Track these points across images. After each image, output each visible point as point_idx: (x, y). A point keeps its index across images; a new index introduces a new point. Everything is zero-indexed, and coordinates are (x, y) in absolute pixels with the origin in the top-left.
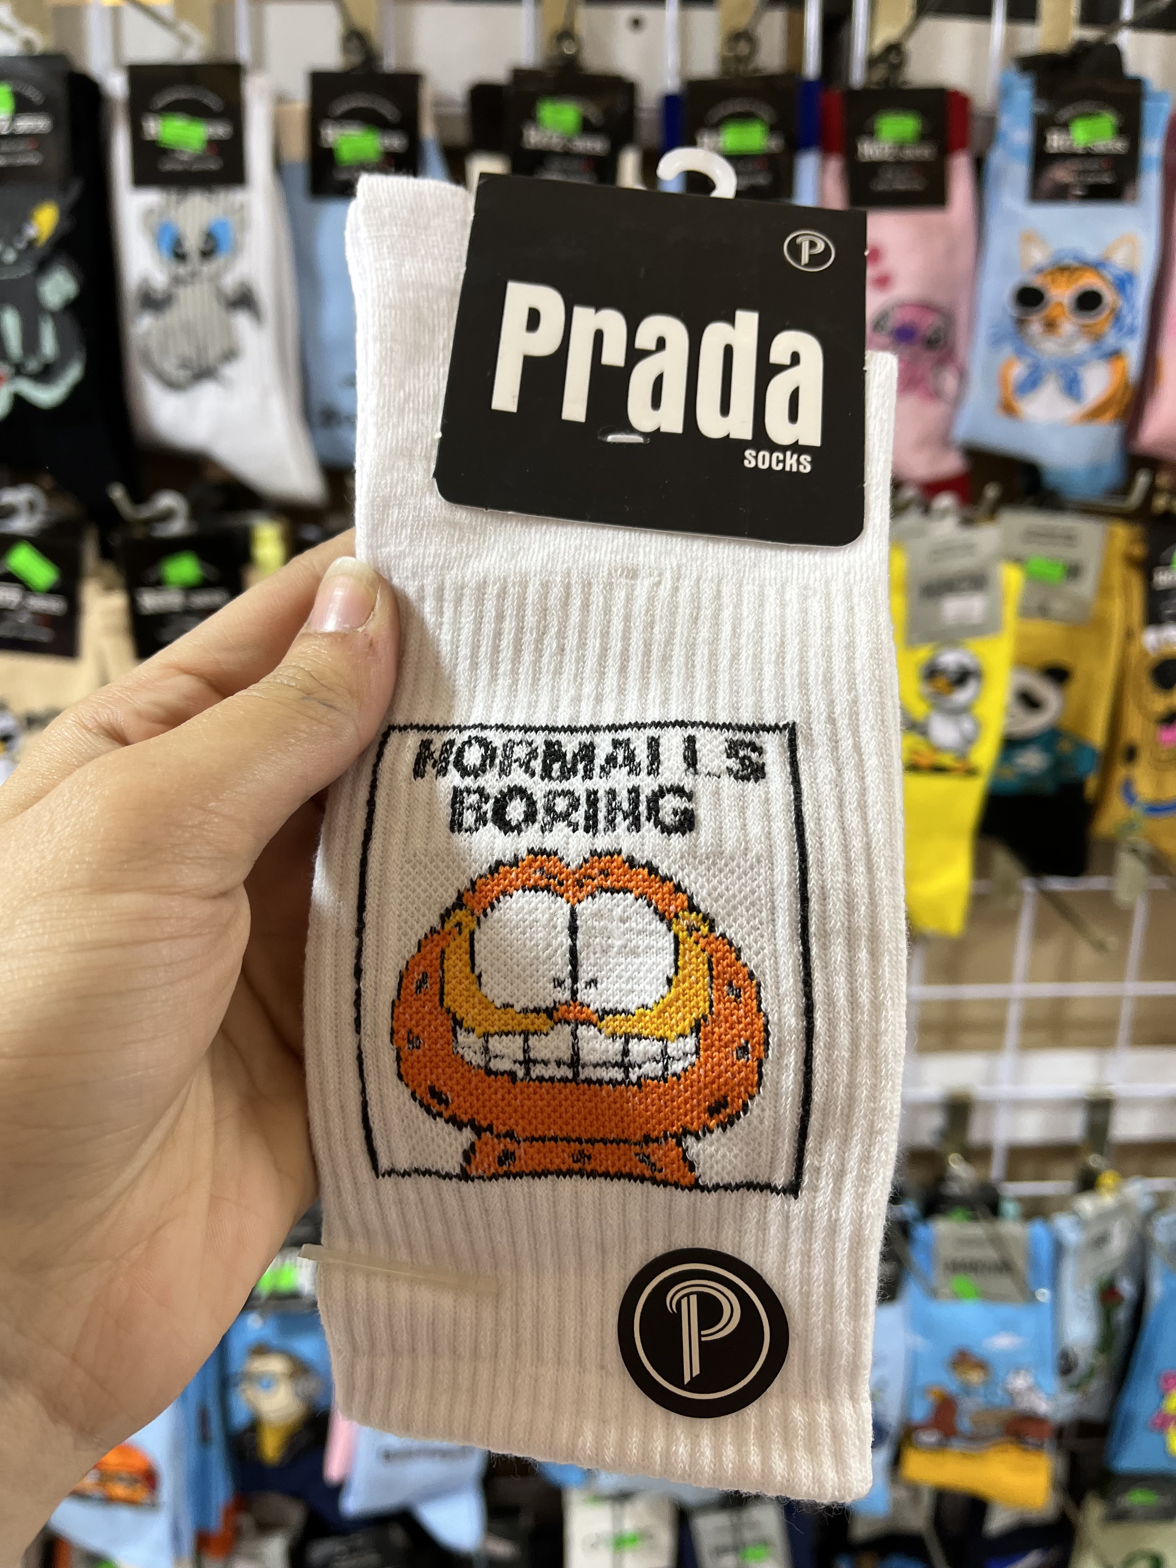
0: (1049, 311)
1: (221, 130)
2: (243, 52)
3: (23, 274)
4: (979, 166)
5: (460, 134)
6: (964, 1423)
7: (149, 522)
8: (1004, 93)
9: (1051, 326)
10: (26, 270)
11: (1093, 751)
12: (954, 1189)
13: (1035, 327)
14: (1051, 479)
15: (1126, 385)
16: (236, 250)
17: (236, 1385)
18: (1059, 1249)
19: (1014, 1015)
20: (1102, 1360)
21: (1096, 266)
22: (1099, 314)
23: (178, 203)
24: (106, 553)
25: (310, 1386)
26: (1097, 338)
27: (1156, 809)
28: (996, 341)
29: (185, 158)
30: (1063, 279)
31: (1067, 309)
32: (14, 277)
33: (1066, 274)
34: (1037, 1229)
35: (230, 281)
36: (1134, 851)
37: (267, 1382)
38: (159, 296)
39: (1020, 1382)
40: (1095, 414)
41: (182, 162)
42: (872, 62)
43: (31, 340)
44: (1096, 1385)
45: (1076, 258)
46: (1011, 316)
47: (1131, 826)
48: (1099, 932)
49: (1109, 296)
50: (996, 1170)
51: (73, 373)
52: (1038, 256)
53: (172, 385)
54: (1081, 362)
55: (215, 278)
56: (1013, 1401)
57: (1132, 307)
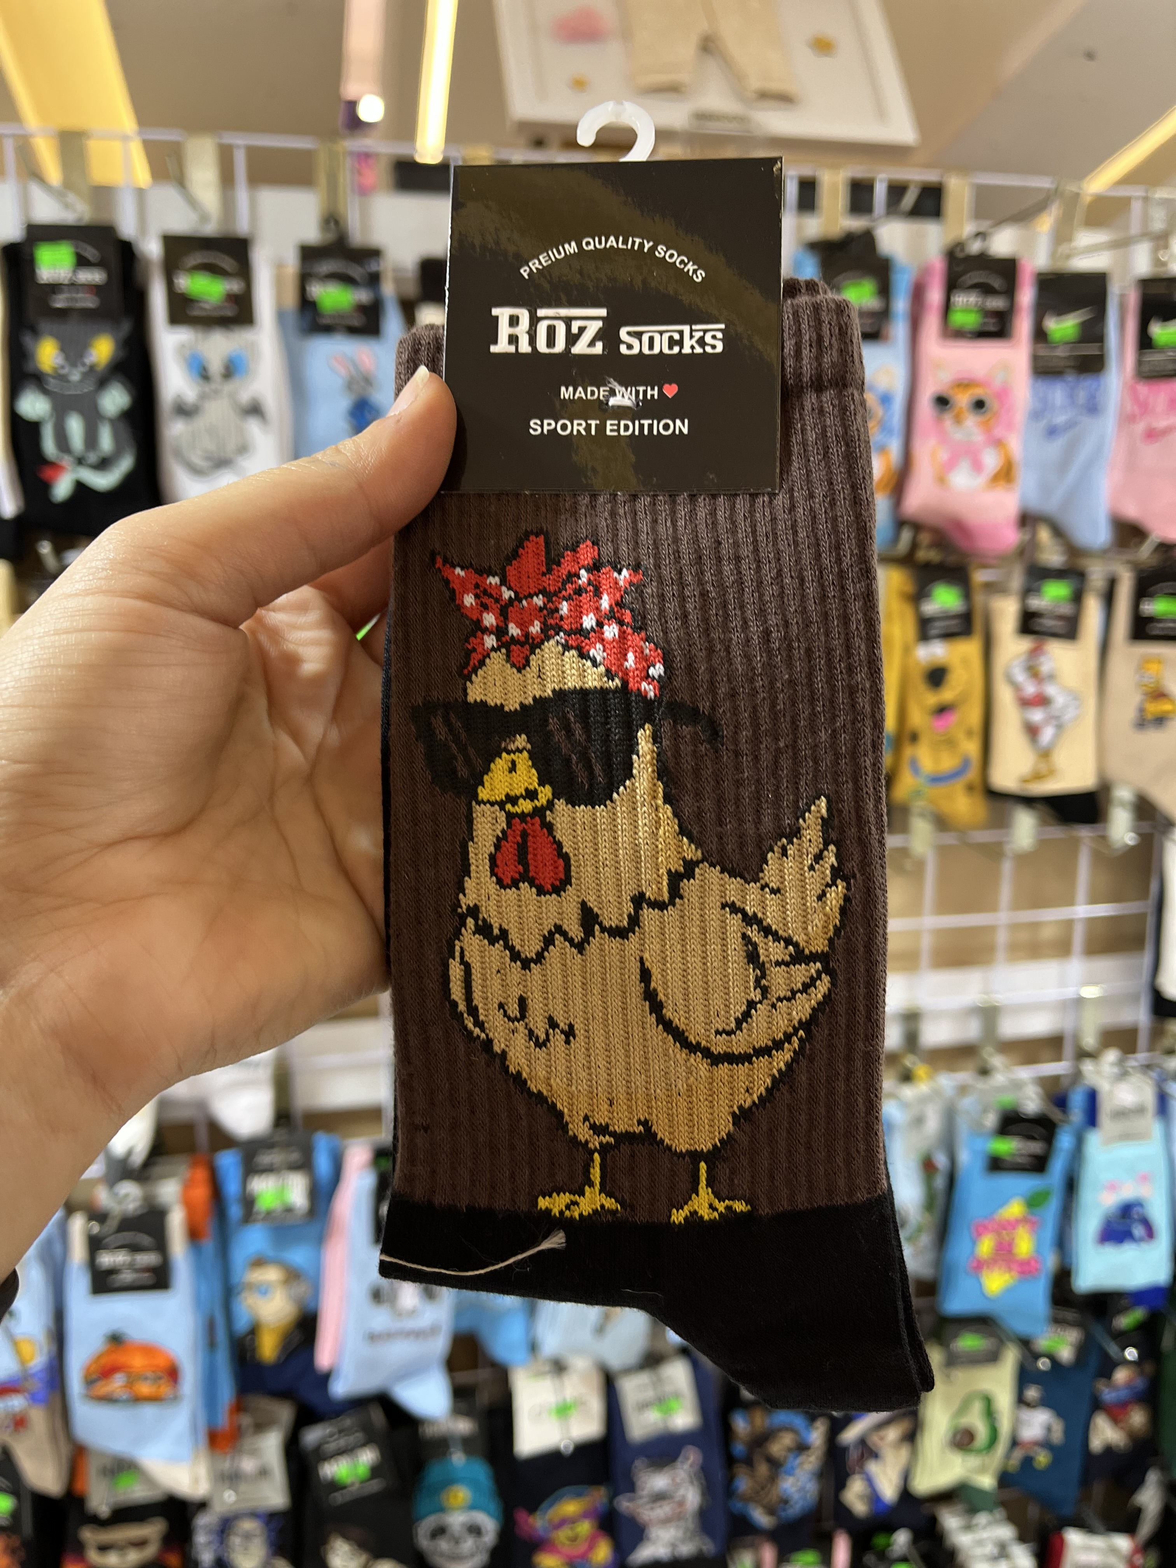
1: (235, 286)
3: (86, 390)
5: (412, 289)
10: (89, 387)
15: (892, 469)
16: (250, 372)
17: (239, 1293)
20: (928, 1217)
23: (204, 338)
25: (302, 1289)
27: (937, 779)
29: (208, 306)
32: (79, 392)
36: (922, 815)
37: (263, 1290)
38: (190, 407)
41: (205, 310)
43: (91, 439)
44: (926, 1240)
47: (917, 794)
51: (125, 464)
53: (196, 471)
55: (233, 395)
57: (892, 416)
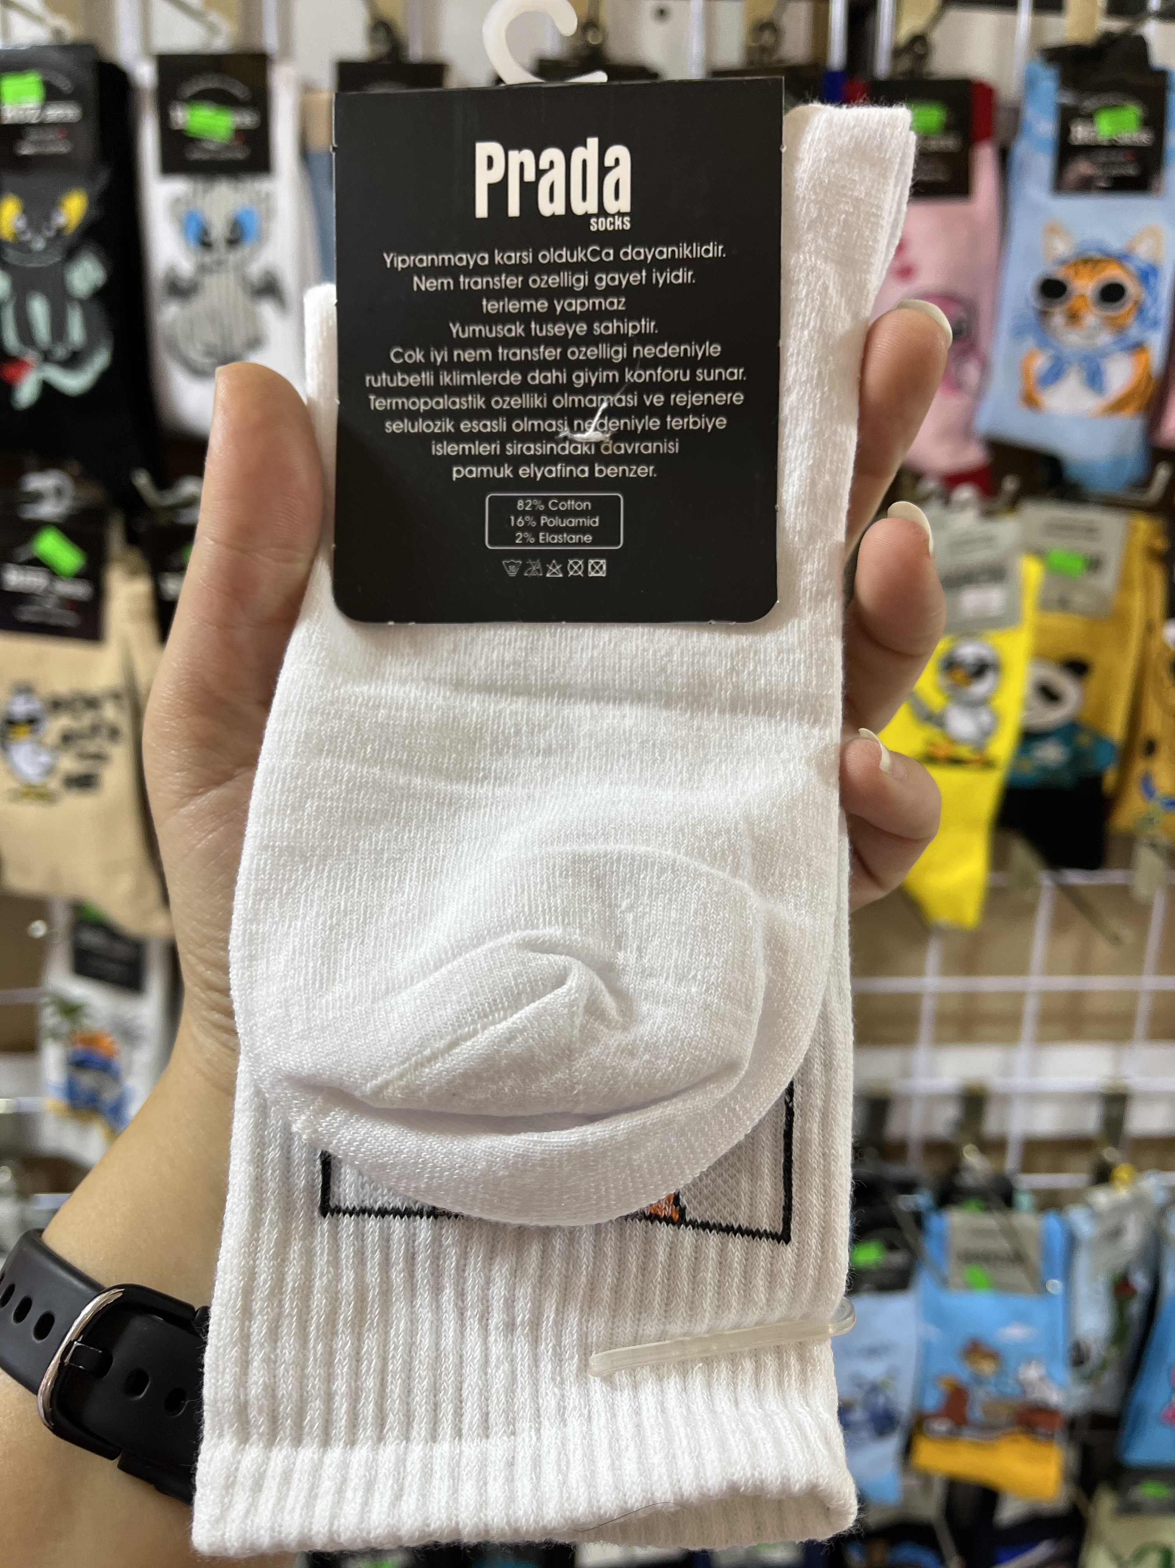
0: (1073, 302)
1: (247, 119)
2: (271, 41)
3: (51, 262)
4: (1004, 156)
6: (976, 1413)
7: (175, 509)
8: (1030, 83)
9: (1074, 318)
10: (55, 258)
11: (1112, 747)
12: (968, 1180)
13: (1058, 319)
14: (1073, 472)
15: (1149, 378)
16: (262, 238)
18: (1072, 1242)
19: (1031, 1007)
20: (1114, 1352)
21: (1120, 259)
22: (1123, 305)
23: (205, 192)
24: (132, 538)
26: (1120, 329)
28: (1019, 333)
29: (212, 147)
30: (1084, 270)
31: (1089, 301)
32: (43, 265)
33: (1090, 266)
34: (1051, 1222)
35: (255, 270)
36: (1153, 846)
38: (184, 285)
39: (1032, 1373)
40: (1118, 406)
41: (209, 151)
42: (897, 53)
43: (59, 327)
44: (1109, 1378)
45: (1100, 250)
46: (1034, 308)
47: (1150, 820)
48: (1115, 924)
49: (1132, 288)
50: (1011, 1162)
51: (100, 360)
52: (1062, 248)
53: (199, 373)
54: (1104, 354)
55: (240, 268)
56: (1024, 1392)
57: (1155, 300)
